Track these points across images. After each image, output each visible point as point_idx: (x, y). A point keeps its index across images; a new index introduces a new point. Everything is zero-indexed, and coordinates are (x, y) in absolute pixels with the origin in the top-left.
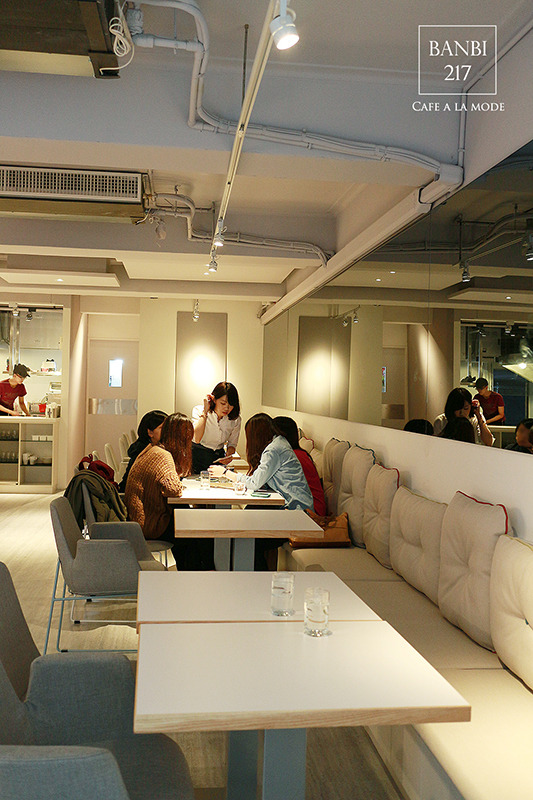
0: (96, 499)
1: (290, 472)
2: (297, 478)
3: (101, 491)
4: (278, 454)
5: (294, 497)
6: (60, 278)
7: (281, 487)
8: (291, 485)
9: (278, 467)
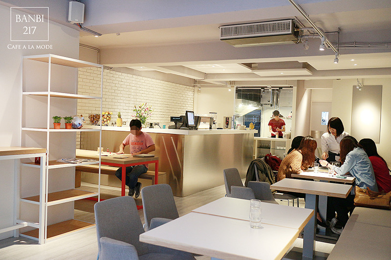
0: (260, 172)
1: (361, 167)
2: (366, 170)
3: (263, 169)
4: (355, 157)
5: (362, 180)
6: (282, 72)
7: (356, 174)
8: (362, 173)
9: (355, 164)
